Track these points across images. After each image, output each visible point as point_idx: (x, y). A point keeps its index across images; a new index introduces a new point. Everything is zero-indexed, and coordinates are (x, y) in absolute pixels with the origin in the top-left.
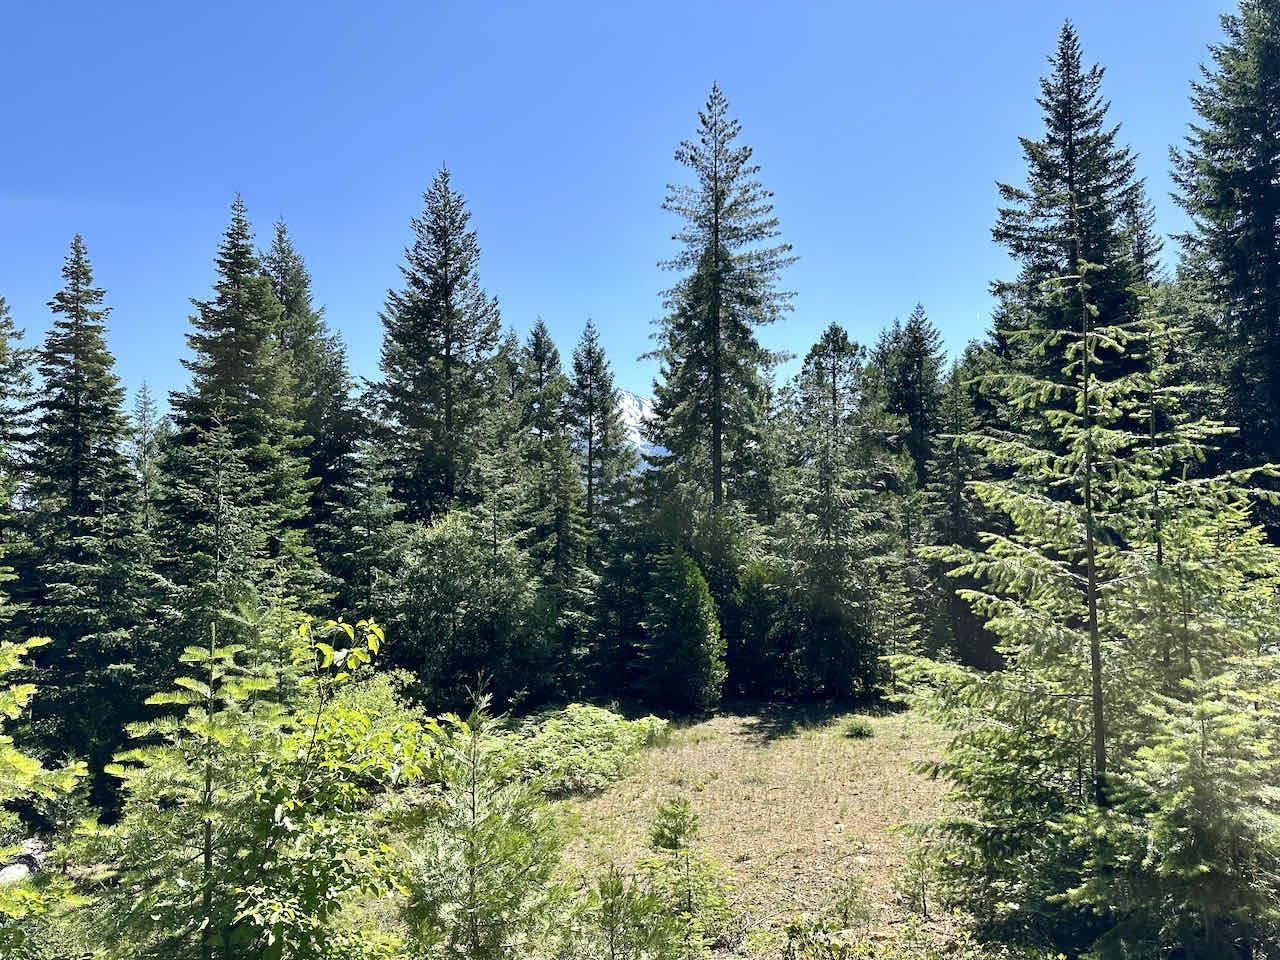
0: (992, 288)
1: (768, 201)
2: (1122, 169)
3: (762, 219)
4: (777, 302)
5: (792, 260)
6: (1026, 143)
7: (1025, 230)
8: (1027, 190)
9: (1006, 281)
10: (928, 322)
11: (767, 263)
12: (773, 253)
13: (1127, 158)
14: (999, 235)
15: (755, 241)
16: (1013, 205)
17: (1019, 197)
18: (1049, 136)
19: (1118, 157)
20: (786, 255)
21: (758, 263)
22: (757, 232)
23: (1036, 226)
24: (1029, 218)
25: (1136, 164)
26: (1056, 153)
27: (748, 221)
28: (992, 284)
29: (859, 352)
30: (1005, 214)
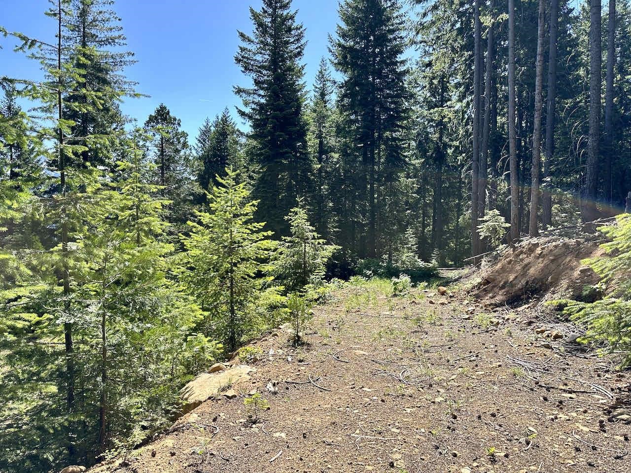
0: (234, 90)
1: (119, 24)
2: (299, 35)
3: (115, 34)
4: (126, 86)
5: (133, 62)
6: (252, 11)
7: (252, 60)
8: (253, 38)
9: (241, 87)
10: (230, 117)
11: (118, 61)
12: (122, 56)
13: (301, 30)
14: (238, 61)
15: (109, 46)
16: (245, 45)
17: (249, 41)
18: (263, 9)
19: (297, 29)
20: (131, 58)
21: (112, 60)
22: (110, 41)
23: (258, 59)
24: (255, 54)
25: (305, 34)
26: (268, 20)
27: (106, 33)
28: (234, 87)
29: (176, 122)
30: (243, 49)
